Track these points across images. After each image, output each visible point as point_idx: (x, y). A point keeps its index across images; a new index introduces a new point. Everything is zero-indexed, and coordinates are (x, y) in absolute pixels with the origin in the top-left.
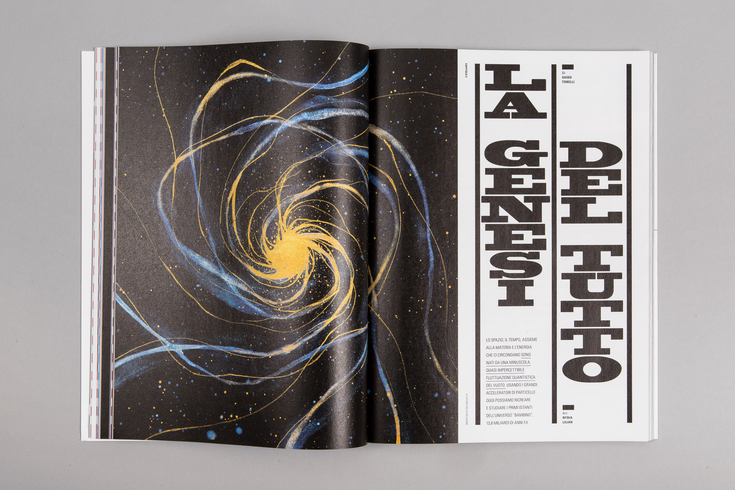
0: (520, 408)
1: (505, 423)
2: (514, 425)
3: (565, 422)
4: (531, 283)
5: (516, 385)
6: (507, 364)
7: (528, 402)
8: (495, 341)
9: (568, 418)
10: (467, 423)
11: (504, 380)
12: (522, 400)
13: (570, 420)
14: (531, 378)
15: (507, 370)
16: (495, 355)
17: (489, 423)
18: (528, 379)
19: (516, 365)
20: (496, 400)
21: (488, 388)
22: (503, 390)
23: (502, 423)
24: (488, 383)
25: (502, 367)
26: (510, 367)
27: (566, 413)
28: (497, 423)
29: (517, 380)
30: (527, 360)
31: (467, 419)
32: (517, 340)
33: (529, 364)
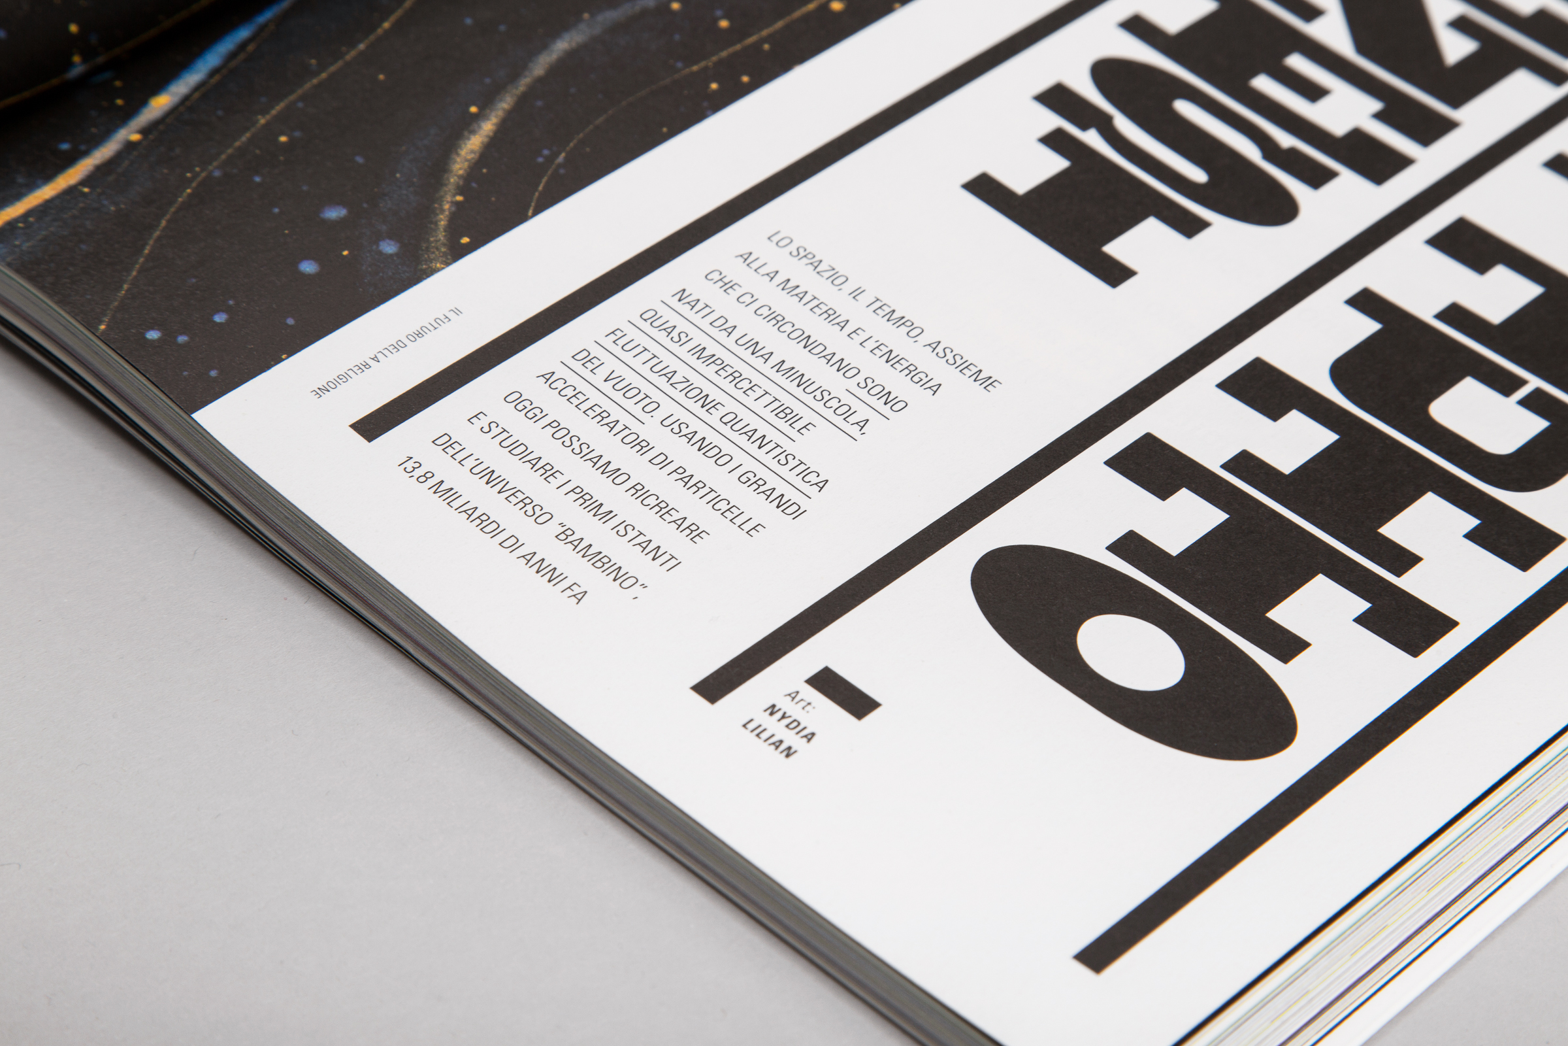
0: (621, 528)
1: (483, 522)
2: (512, 563)
3: (759, 732)
4: (1190, 226)
5: (702, 446)
6: (758, 362)
7: (682, 538)
8: (805, 261)
9: (794, 725)
10: (321, 391)
11: (680, 397)
12: (663, 509)
13: (791, 739)
14: (805, 474)
15: (736, 377)
16: (747, 299)
17: (410, 466)
18: (783, 471)
19: (798, 392)
20: (555, 425)
21: (577, 366)
22: (625, 419)
23: (469, 512)
24: (596, 351)
25: (721, 353)
26: (757, 379)
27: (803, 704)
28: (447, 494)
29: (734, 436)
30: (862, 413)
31: (343, 378)
32: (904, 329)
33: (854, 430)
